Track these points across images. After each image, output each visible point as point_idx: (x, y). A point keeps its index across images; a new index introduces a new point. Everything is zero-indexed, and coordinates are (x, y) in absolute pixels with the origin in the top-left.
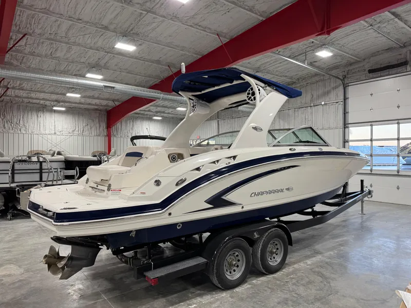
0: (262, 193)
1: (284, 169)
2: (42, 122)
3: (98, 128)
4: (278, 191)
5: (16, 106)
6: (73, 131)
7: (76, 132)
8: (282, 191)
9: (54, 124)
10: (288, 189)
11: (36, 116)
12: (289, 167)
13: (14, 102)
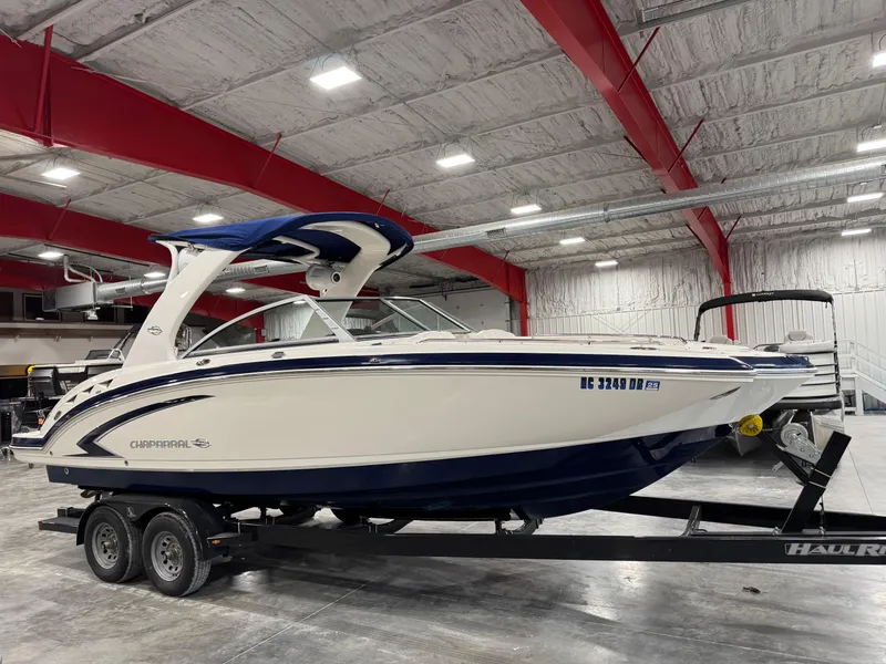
0: (149, 444)
1: (179, 401)
2: (597, 292)
3: (706, 285)
4: (178, 444)
5: (557, 272)
6: (654, 300)
7: (660, 303)
8: (185, 445)
9: (616, 292)
10: (199, 444)
11: (587, 283)
12: (188, 399)
13: (554, 267)
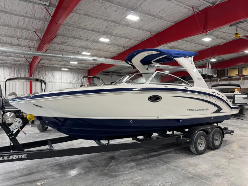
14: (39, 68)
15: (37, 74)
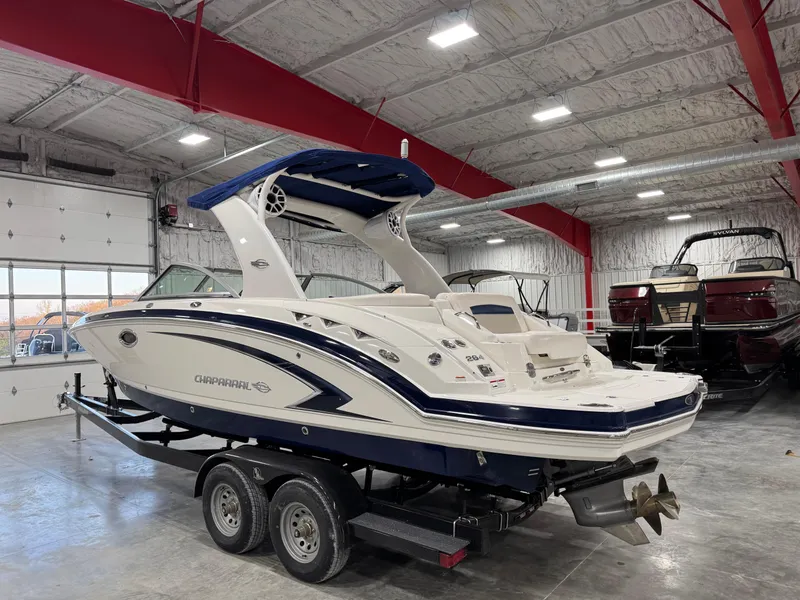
14: (613, 228)
15: (611, 247)
